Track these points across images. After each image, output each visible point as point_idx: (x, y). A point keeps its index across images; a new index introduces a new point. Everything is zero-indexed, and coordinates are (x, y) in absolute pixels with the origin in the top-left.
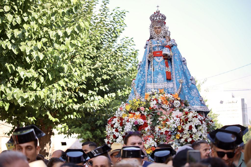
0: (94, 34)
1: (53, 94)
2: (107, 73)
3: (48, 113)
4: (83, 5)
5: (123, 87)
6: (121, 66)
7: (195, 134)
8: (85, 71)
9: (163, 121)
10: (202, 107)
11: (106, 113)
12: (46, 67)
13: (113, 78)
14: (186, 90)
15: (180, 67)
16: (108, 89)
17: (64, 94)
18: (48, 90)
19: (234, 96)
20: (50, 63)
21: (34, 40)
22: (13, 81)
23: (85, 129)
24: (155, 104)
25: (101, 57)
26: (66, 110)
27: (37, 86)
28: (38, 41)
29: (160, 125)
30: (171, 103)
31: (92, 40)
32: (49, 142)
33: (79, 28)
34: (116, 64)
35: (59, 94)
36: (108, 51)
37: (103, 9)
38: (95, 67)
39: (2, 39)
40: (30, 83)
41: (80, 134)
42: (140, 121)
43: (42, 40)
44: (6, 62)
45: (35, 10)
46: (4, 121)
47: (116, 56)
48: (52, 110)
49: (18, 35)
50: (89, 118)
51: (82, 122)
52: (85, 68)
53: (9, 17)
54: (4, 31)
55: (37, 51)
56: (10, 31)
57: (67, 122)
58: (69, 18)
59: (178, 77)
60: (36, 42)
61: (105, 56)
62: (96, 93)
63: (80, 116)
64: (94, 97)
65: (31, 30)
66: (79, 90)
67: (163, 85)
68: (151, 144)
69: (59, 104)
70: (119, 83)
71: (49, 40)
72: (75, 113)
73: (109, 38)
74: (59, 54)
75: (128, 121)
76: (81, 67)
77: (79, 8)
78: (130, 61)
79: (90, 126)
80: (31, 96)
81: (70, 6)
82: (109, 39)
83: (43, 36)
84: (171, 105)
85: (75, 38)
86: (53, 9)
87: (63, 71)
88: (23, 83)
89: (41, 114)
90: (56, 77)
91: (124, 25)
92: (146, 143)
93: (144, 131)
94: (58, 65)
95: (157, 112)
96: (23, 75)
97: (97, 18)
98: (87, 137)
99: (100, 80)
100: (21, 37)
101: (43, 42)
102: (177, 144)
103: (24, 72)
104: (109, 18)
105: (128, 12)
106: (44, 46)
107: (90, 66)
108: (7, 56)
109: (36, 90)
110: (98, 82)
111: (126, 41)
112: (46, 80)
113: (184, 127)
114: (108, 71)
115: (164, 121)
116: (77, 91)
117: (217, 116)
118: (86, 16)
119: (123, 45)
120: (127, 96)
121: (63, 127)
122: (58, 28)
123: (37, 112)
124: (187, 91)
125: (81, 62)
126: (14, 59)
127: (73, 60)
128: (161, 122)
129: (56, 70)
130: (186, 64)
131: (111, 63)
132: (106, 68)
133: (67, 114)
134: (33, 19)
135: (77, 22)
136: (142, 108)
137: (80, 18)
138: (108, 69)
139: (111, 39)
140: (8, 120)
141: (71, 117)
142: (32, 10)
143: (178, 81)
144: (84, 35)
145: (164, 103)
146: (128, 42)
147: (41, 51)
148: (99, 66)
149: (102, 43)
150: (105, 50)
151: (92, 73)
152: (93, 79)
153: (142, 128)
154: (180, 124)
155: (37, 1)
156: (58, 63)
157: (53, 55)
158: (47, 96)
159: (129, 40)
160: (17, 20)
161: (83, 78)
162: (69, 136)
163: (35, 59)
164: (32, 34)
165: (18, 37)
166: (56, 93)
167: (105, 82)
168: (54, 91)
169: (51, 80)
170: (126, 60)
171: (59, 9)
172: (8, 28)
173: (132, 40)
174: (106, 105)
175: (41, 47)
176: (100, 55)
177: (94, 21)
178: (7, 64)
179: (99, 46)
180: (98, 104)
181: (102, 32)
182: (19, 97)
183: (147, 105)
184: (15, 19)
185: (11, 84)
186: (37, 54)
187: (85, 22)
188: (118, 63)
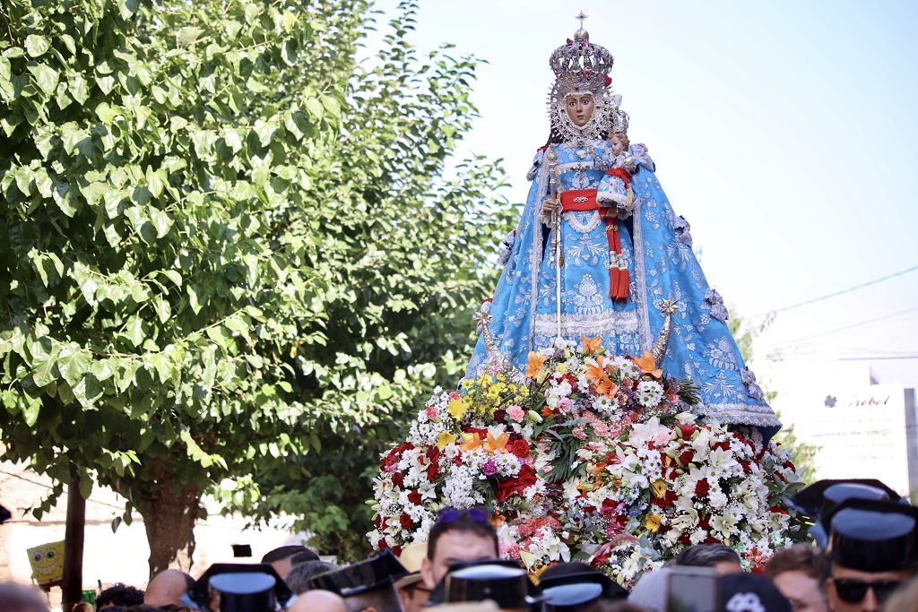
0: (359, 144)
1: (203, 367)
2: (406, 288)
3: (185, 436)
4: (320, 34)
5: (465, 343)
6: (458, 261)
7: (718, 513)
8: (322, 280)
9: (595, 460)
10: (750, 408)
11: (399, 439)
12: (179, 266)
13: (428, 306)
14: (689, 342)
15: (664, 253)
16: (407, 348)
17: (244, 364)
18: (185, 349)
19: (877, 380)
20: (193, 251)
21: (134, 162)
22: (58, 316)
23: (320, 495)
24: (567, 396)
25: (384, 230)
26: (250, 425)
27: (145, 336)
28: (150, 167)
29: (583, 479)
30: (626, 392)
31: (351, 164)
32: (187, 545)
33: (302, 119)
34: (439, 254)
35: (226, 364)
36: (408, 208)
37: (394, 50)
38: (362, 267)
39: (18, 157)
40: (119, 322)
41: (302, 517)
42: (505, 461)
43: (164, 165)
44: (31, 243)
45: (139, 50)
46: (21, 465)
47: (438, 226)
48: (199, 425)
49: (78, 146)
50: (338, 454)
51: (311, 469)
52: (324, 270)
53: (45, 77)
54: (24, 129)
55: (148, 204)
56: (47, 128)
57: (253, 469)
58: (266, 81)
59: (656, 292)
60: (144, 170)
61: (398, 225)
62: (362, 362)
63: (304, 449)
64: (355, 377)
65: (126, 128)
66: (302, 349)
67: (600, 323)
68: (546, 552)
69: (224, 402)
70: (449, 327)
71: (192, 166)
72: (285, 438)
73: (414, 157)
74: (229, 216)
75: (458, 461)
76: (310, 264)
77: (303, 48)
78: (490, 243)
79: (339, 484)
80: (122, 371)
81: (269, 39)
82: (413, 164)
83: (168, 150)
84: (626, 397)
85: (288, 156)
86: (209, 47)
87: (244, 280)
88: (92, 322)
89: (159, 440)
90: (215, 302)
91: (471, 111)
92: (527, 548)
93: (519, 499)
94: (225, 256)
95: (573, 427)
96: (95, 294)
97: (370, 82)
98: (328, 526)
99: (379, 316)
100: (87, 152)
101: (168, 170)
102: (648, 550)
103: (97, 283)
104: (416, 84)
105: (485, 61)
106: (173, 185)
107: (343, 261)
108: (36, 223)
109: (139, 350)
110: (372, 323)
111: (477, 171)
112: (179, 312)
113: (676, 484)
114: (408, 283)
115: (598, 462)
116: (292, 356)
117: (812, 452)
118: (327, 74)
119: (466, 187)
121: (240, 490)
122: (224, 121)
123: (143, 431)
124: (691, 347)
125: (308, 248)
126: (61, 232)
127: (279, 239)
128: (589, 464)
129: (218, 274)
130: (690, 240)
131: (421, 251)
132: (403, 271)
133: (255, 439)
134: (132, 84)
135: (295, 99)
136: (513, 411)
137: (306, 83)
138: (411, 273)
139: (422, 161)
140: (37, 460)
141: (268, 451)
142: (131, 53)
143: (657, 306)
144: (322, 148)
145: (600, 390)
146: (486, 174)
147: (162, 204)
148: (375, 263)
149: (386, 178)
150: (400, 202)
151: (350, 287)
152: (353, 311)
153: (512, 488)
154: (664, 473)
155: (148, 19)
156: (224, 249)
157: (206, 219)
158: (182, 370)
159: (489, 168)
160: (73, 88)
161: (318, 306)
162: (262, 521)
163: (140, 235)
164: (130, 140)
165: (77, 152)
166: (217, 362)
167: (396, 322)
168: (209, 354)
169: (197, 312)
170: (476, 240)
171: (231, 48)
172: (39, 117)
173: (500, 165)
174: (401, 407)
175: (160, 190)
176: (379, 223)
177: (360, 94)
178: (36, 251)
179: (375, 187)
180: (372, 405)
181: (390, 135)
182: (77, 376)
183: (536, 400)
184: (68, 84)
185: (49, 326)
186: (145, 214)
187: (325, 96)
188: (445, 254)
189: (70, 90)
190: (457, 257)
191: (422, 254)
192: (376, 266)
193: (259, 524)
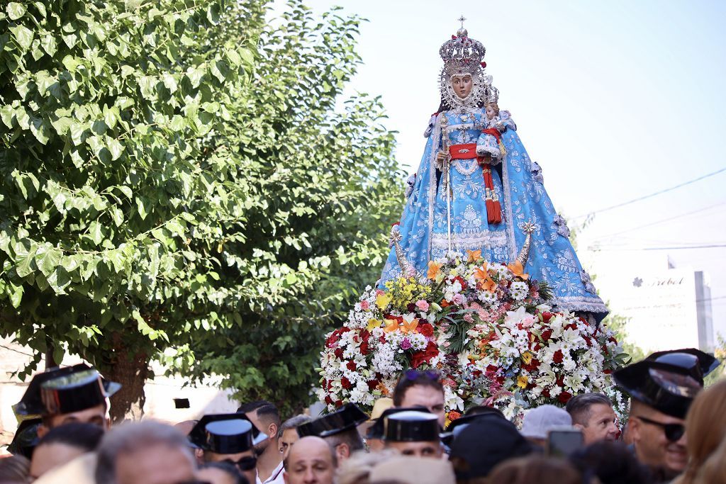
0: (269, 85)
1: (149, 260)
2: (307, 197)
3: (136, 314)
5: (353, 240)
6: (347, 177)
7: (570, 374)
8: (241, 192)
9: (480, 338)
10: (587, 299)
11: (304, 313)
12: (129, 182)
13: (324, 211)
14: (543, 253)
15: (525, 189)
16: (308, 245)
17: (182, 258)
18: (134, 246)
19: (673, 265)
20: (140, 170)
21: (93, 101)
22: (36, 222)
23: (242, 360)
24: (459, 293)
25: (290, 153)
26: (187, 306)
27: (104, 237)
28: (106, 105)
29: (472, 351)
30: (502, 289)
31: (263, 101)
32: (139, 399)
33: (224, 66)
34: (332, 171)
35: (168, 258)
36: (308, 135)
37: (295, 12)
38: (272, 181)
40: (83, 226)
41: (228, 376)
43: (117, 104)
44: (13, 165)
45: (96, 14)
46: (9, 339)
47: (331, 149)
48: (147, 306)
49: (49, 89)
50: (256, 327)
51: (234, 339)
52: (243, 184)
53: (23, 35)
54: (7, 76)
55: (105, 134)
56: (25, 75)
57: (190, 340)
58: (196, 37)
59: (519, 217)
60: (101, 108)
61: (300, 148)
62: (274, 256)
63: (229, 324)
64: (268, 267)
65: (86, 75)
66: (226, 246)
67: (479, 239)
69: (166, 288)
70: (341, 228)
71: (138, 104)
72: (214, 315)
73: (311, 95)
74: (168, 143)
75: (382, 340)
76: (230, 178)
77: (224, 11)
78: (372, 162)
79: (257, 351)
80: (85, 264)
81: (197, 4)
82: (312, 101)
83: (120, 92)
84: (502, 293)
85: (214, 95)
86: (150, 11)
87: (180, 193)
88: (62, 226)
89: (116, 317)
90: (158, 210)
91: (356, 59)
93: (427, 366)
94: (165, 174)
95: (464, 314)
96: (64, 205)
97: (277, 37)
98: (249, 383)
99: (286, 220)
100: (56, 94)
101: (120, 107)
102: (521, 402)
103: (66, 196)
104: (313, 38)
105: (366, 20)
106: (124, 119)
107: (257, 177)
108: (17, 149)
109: (99, 248)
110: (280, 225)
111: (361, 106)
112: (129, 218)
113: (539, 354)
114: (308, 193)
115: (483, 339)
116: (219, 251)
117: (624, 322)
118: (244, 31)
119: (353, 118)
120: (363, 264)
121: (180, 356)
122: (163, 69)
123: (103, 311)
124: (545, 256)
125: (230, 167)
126: (37, 157)
127: (207, 161)
128: (476, 341)
129: (160, 187)
130: (542, 179)
131: (318, 169)
132: (304, 184)
133: (191, 316)
134: (91, 40)
135: (218, 51)
137: (227, 38)
138: (310, 185)
139: (318, 99)
140: (21, 334)
141: (201, 326)
142: (90, 16)
143: (520, 227)
144: (240, 89)
145: (484, 287)
146: (368, 108)
147: (116, 134)
148: (282, 179)
149: (290, 112)
150: (301, 130)
151: (263, 197)
152: (266, 216)
153: (422, 358)
154: (530, 347)
156: (164, 169)
157: (150, 145)
158: (133, 263)
159: (370, 104)
160: (45, 44)
161: (238, 212)
162: (197, 380)
163: (99, 158)
164: (90, 84)
165: (48, 94)
166: (160, 257)
167: (299, 224)
168: (153, 250)
169: (143, 217)
170: (361, 159)
171: (168, 11)
172: (19, 67)
173: (379, 101)
174: (304, 290)
175: (114, 123)
176: (285, 147)
177: (269, 47)
178: (18, 171)
179: (282, 119)
180: (281, 289)
181: (292, 78)
182: (51, 268)
183: (436, 296)
184: (41, 41)
185: (28, 230)
186: (102, 142)
187: (241, 49)
188: (337, 170)
189: (42, 45)
190: (346, 173)
191: (319, 171)
192: (283, 181)
193: (195, 383)
